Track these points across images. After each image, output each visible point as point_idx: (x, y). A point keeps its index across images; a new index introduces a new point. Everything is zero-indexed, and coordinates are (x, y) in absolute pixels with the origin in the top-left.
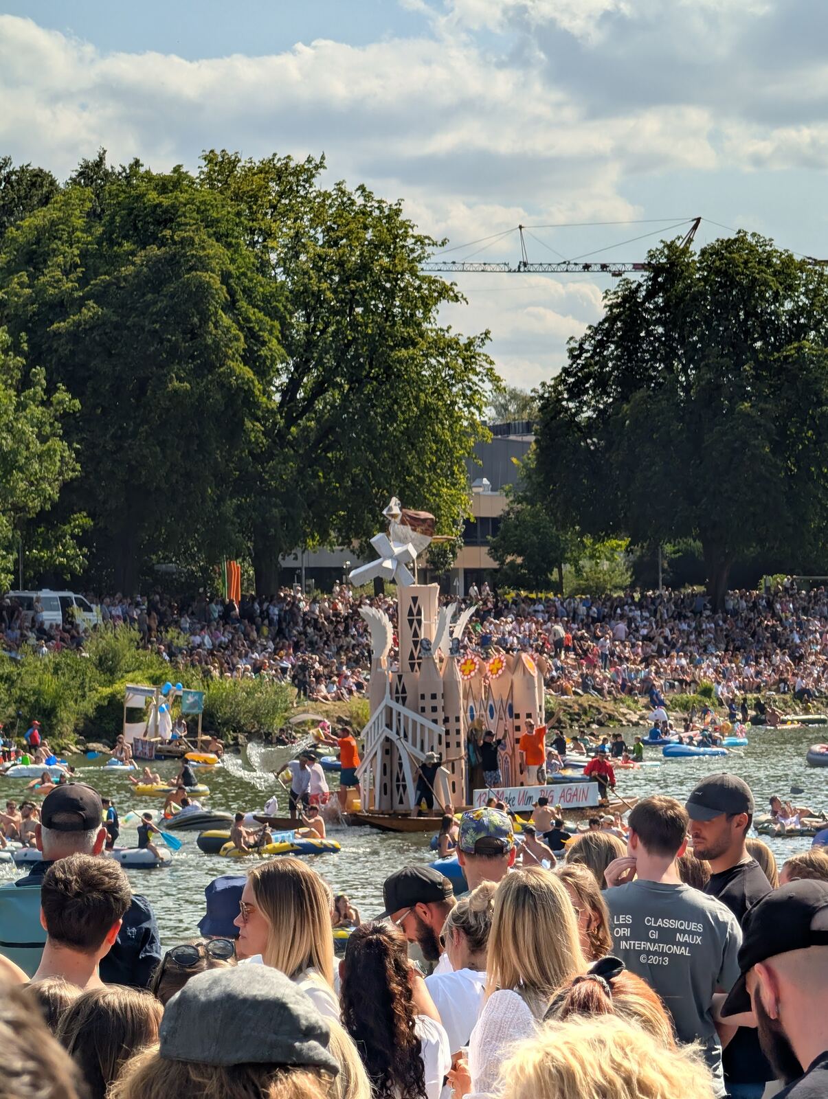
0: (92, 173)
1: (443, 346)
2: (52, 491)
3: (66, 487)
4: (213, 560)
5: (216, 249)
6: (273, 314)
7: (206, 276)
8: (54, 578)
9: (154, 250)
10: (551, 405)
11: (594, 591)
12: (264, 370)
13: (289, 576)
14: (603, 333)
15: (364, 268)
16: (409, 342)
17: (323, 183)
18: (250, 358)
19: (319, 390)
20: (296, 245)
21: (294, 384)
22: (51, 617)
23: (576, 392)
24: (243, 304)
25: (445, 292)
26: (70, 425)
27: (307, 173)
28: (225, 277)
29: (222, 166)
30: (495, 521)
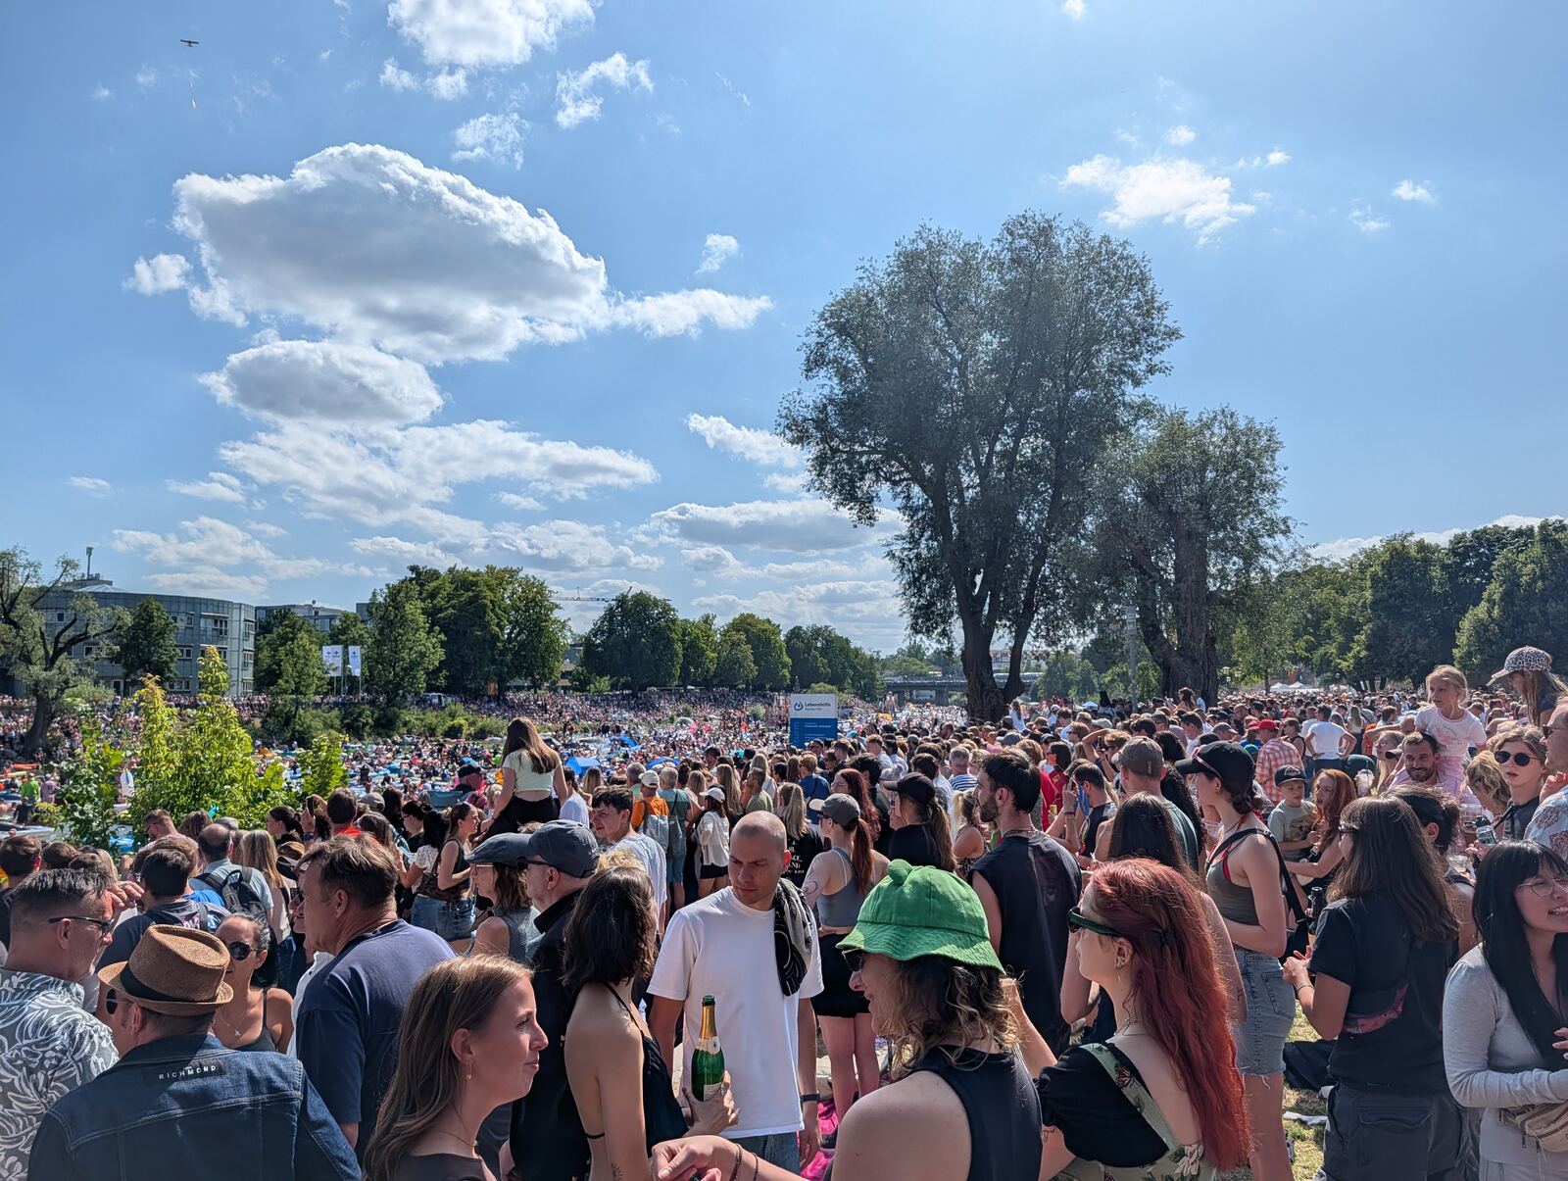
0: (451, 571)
1: (556, 621)
2: (437, 663)
3: (441, 662)
4: (486, 683)
5: (489, 593)
6: (505, 612)
7: (485, 601)
8: (437, 689)
9: (471, 594)
10: (588, 639)
11: (600, 693)
12: (502, 629)
13: (508, 689)
14: (603, 619)
15: (534, 600)
16: (546, 621)
17: (522, 575)
18: (498, 625)
19: (519, 634)
20: (513, 593)
21: (511, 632)
22: (436, 701)
23: (595, 635)
24: (497, 609)
25: (557, 606)
26: (443, 644)
27: (517, 571)
28: (492, 602)
29: (491, 569)
30: (571, 672)
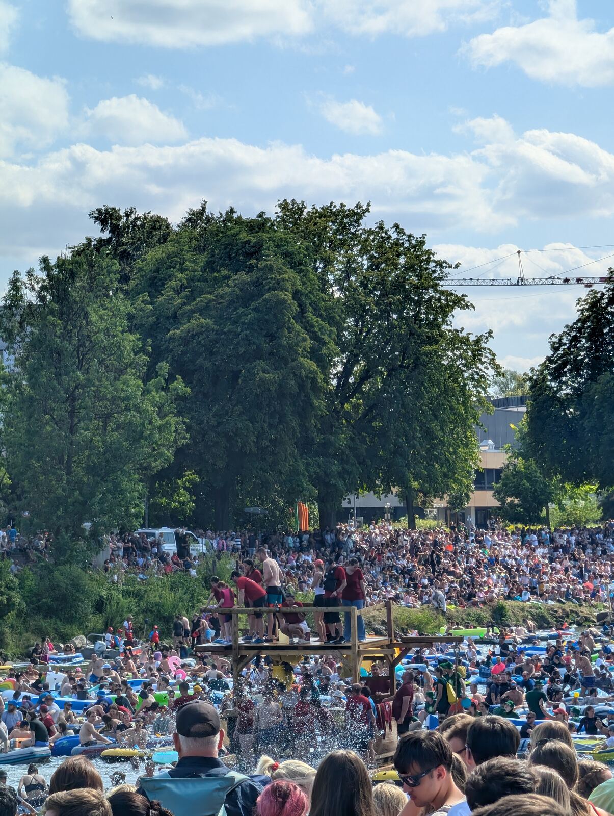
0: (196, 218)
1: (457, 340)
2: (169, 454)
3: (179, 452)
4: (291, 503)
5: (290, 274)
6: (330, 320)
7: (281, 295)
8: (173, 519)
9: (243, 276)
10: (538, 385)
11: (575, 524)
12: (324, 363)
13: (345, 515)
14: (577, 331)
15: (399, 285)
16: (432, 340)
17: (368, 223)
18: (314, 354)
19: (365, 376)
20: (349, 270)
21: (347, 372)
22: (170, 548)
23: (557, 374)
24: (310, 314)
25: (459, 302)
26: (183, 405)
27: (357, 215)
28: (296, 295)
29: (291, 211)
30: (498, 472)
